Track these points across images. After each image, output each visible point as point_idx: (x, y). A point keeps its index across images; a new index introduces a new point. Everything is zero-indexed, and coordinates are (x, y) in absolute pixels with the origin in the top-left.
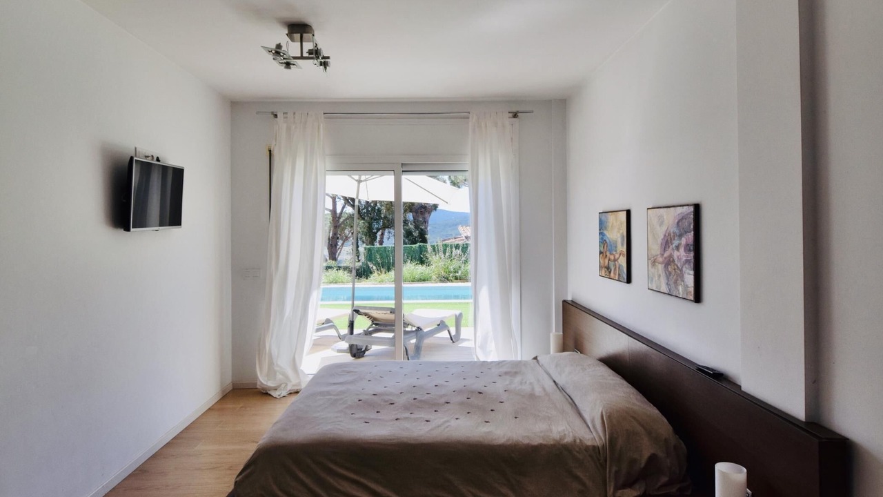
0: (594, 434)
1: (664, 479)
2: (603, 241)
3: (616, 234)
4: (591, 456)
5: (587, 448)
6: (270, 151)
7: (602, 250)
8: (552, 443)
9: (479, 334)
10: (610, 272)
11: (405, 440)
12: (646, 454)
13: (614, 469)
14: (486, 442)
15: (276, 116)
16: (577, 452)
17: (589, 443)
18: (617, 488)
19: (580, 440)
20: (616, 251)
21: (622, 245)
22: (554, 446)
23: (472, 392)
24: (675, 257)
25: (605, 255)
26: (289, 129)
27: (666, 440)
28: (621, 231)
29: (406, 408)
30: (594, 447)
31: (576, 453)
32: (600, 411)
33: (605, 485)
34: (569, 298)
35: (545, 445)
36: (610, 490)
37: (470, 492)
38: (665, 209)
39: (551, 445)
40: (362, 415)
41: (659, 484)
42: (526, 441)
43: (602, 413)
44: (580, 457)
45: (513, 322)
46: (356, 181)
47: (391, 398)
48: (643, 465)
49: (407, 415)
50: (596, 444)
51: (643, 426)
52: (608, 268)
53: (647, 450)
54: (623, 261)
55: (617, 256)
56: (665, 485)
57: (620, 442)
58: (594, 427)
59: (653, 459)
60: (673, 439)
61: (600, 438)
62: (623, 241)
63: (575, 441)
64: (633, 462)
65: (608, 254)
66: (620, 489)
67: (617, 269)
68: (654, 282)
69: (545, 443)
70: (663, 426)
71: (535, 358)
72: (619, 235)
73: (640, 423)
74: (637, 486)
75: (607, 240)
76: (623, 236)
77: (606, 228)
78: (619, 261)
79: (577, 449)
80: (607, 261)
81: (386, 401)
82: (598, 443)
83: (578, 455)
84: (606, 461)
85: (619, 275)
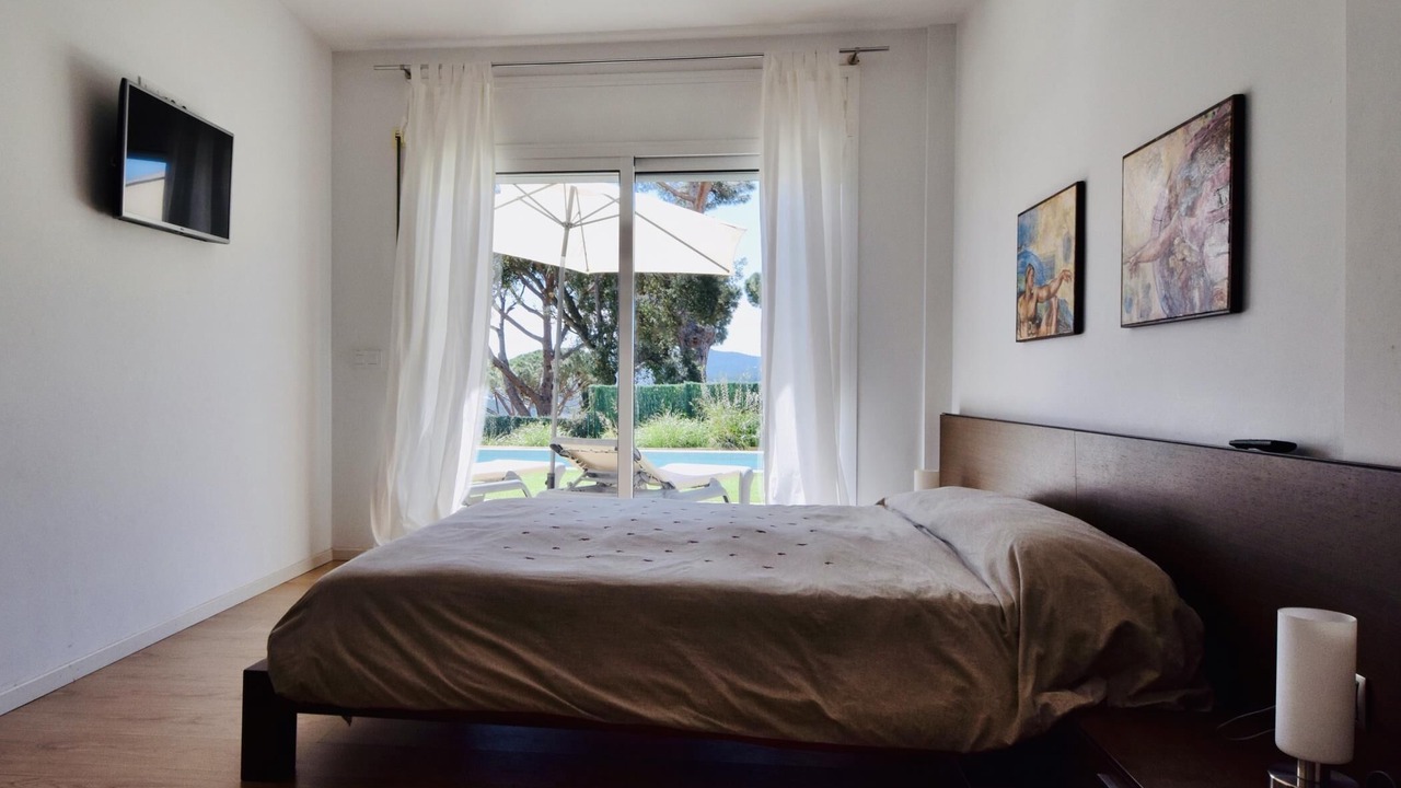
0: (994, 588)
1: (1150, 676)
2: (1025, 269)
3: (1054, 245)
4: (984, 624)
5: (976, 610)
6: (399, 139)
7: (1023, 287)
8: (900, 597)
9: (774, 474)
10: (1038, 326)
11: (597, 580)
12: (1110, 624)
13: (1035, 650)
14: (761, 591)
15: (408, 74)
16: (956, 616)
17: (981, 601)
18: (1039, 689)
19: (962, 595)
20: (1052, 277)
21: (1066, 258)
22: (903, 602)
23: (745, 530)
24: (1186, 229)
25: (1028, 294)
26: (430, 95)
27: (1155, 600)
28: (1064, 231)
29: (610, 544)
30: (992, 609)
31: (950, 617)
32: (1008, 547)
33: (1014, 679)
34: (955, 411)
35: (883, 599)
36: (1025, 687)
37: (724, 680)
38: (1166, 137)
39: (898, 600)
40: (523, 550)
41: (1141, 685)
42: (844, 593)
43: (1012, 548)
44: (962, 625)
45: (841, 453)
46: (562, 224)
47: (585, 532)
48: (1101, 645)
49: (612, 552)
50: (995, 604)
51: (1105, 574)
52: (1035, 320)
53: (1111, 616)
54: (1067, 292)
55: (1054, 286)
56: (1153, 688)
57: (1050, 600)
58: (994, 576)
59: (1124, 632)
60: (1173, 601)
61: (1006, 593)
62: (1068, 249)
63: (950, 596)
64: (1078, 639)
65: (1035, 291)
66: (1048, 690)
67: (1054, 311)
68: (1134, 308)
69: (884, 596)
70: (1149, 574)
71: (882, 503)
72: (1059, 242)
73: (1096, 567)
74: (1087, 688)
75: (1035, 264)
76: (1069, 240)
77: (1032, 240)
78: (1059, 295)
79: (956, 611)
80: (1032, 305)
81: (574, 536)
82: (1001, 600)
83: (956, 622)
84: (1018, 635)
85: (1058, 322)
